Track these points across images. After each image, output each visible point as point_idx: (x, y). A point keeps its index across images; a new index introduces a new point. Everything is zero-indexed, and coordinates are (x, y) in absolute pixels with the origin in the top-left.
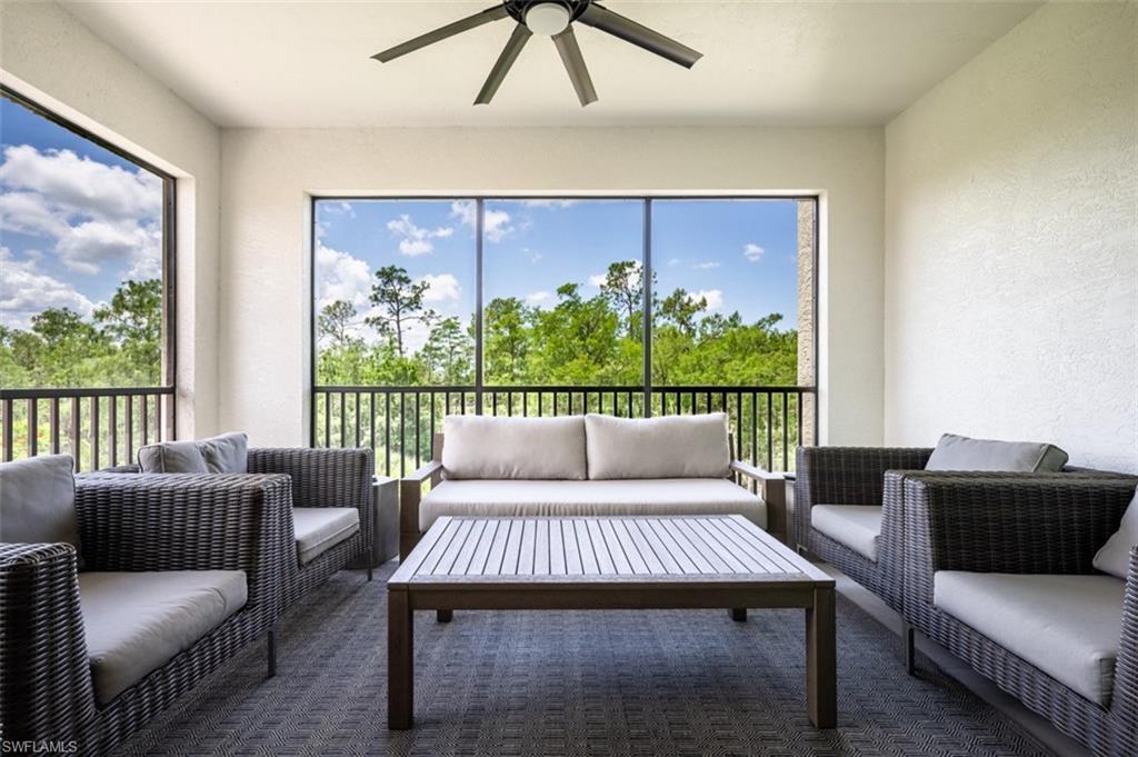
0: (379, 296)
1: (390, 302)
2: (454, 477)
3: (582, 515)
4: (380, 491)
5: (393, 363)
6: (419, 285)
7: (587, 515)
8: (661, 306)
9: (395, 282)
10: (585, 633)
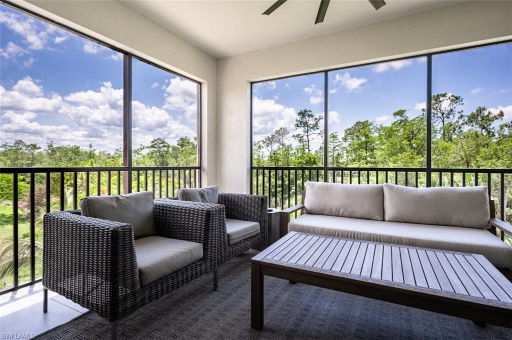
0: (299, 124)
1: (304, 127)
2: (310, 213)
3: (374, 241)
4: (273, 216)
5: (305, 156)
6: (318, 117)
7: (377, 241)
8: (466, 119)
9: (306, 117)
10: (366, 307)
